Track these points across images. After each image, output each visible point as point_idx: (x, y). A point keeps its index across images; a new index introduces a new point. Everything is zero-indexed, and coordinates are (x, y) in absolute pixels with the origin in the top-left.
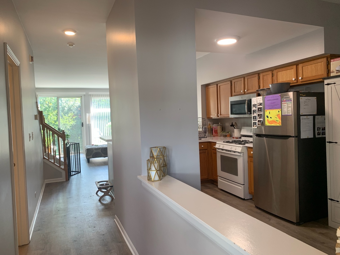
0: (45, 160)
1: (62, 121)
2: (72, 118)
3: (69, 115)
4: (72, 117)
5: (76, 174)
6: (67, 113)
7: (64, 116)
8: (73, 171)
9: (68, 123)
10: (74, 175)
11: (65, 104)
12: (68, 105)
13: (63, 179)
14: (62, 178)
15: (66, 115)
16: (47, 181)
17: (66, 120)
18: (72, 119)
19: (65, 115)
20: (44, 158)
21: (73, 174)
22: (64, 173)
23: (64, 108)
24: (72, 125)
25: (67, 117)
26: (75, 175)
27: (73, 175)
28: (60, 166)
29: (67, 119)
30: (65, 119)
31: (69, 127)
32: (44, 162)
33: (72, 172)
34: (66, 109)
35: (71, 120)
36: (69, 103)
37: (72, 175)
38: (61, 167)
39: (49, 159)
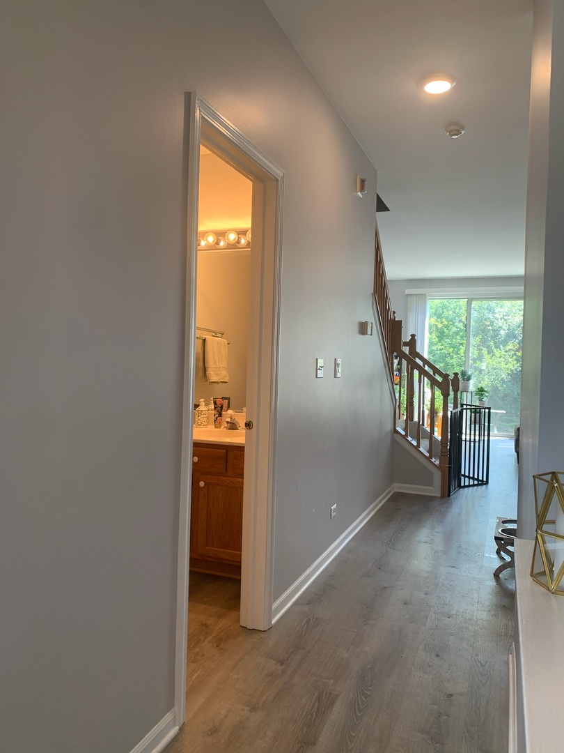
0: (396, 436)
1: (490, 360)
2: (515, 354)
3: (508, 348)
4: (513, 352)
5: (474, 485)
6: (505, 343)
7: (495, 350)
8: (467, 477)
9: (503, 365)
10: (469, 486)
11: (500, 323)
12: (509, 325)
13: (435, 490)
14: (430, 488)
15: (501, 346)
16: (398, 487)
17: (499, 360)
18: (515, 357)
19: (497, 347)
20: (396, 432)
21: (467, 484)
22: (437, 476)
23: (499, 331)
24: (511, 371)
25: (503, 353)
26: (471, 488)
27: (465, 487)
28: (431, 457)
29: (500, 357)
30: (498, 354)
31: (504, 375)
32: (393, 442)
33: (462, 478)
34: (502, 332)
35: (510, 360)
36: (510, 321)
37: (462, 484)
38: (433, 460)
39: (406, 435)
